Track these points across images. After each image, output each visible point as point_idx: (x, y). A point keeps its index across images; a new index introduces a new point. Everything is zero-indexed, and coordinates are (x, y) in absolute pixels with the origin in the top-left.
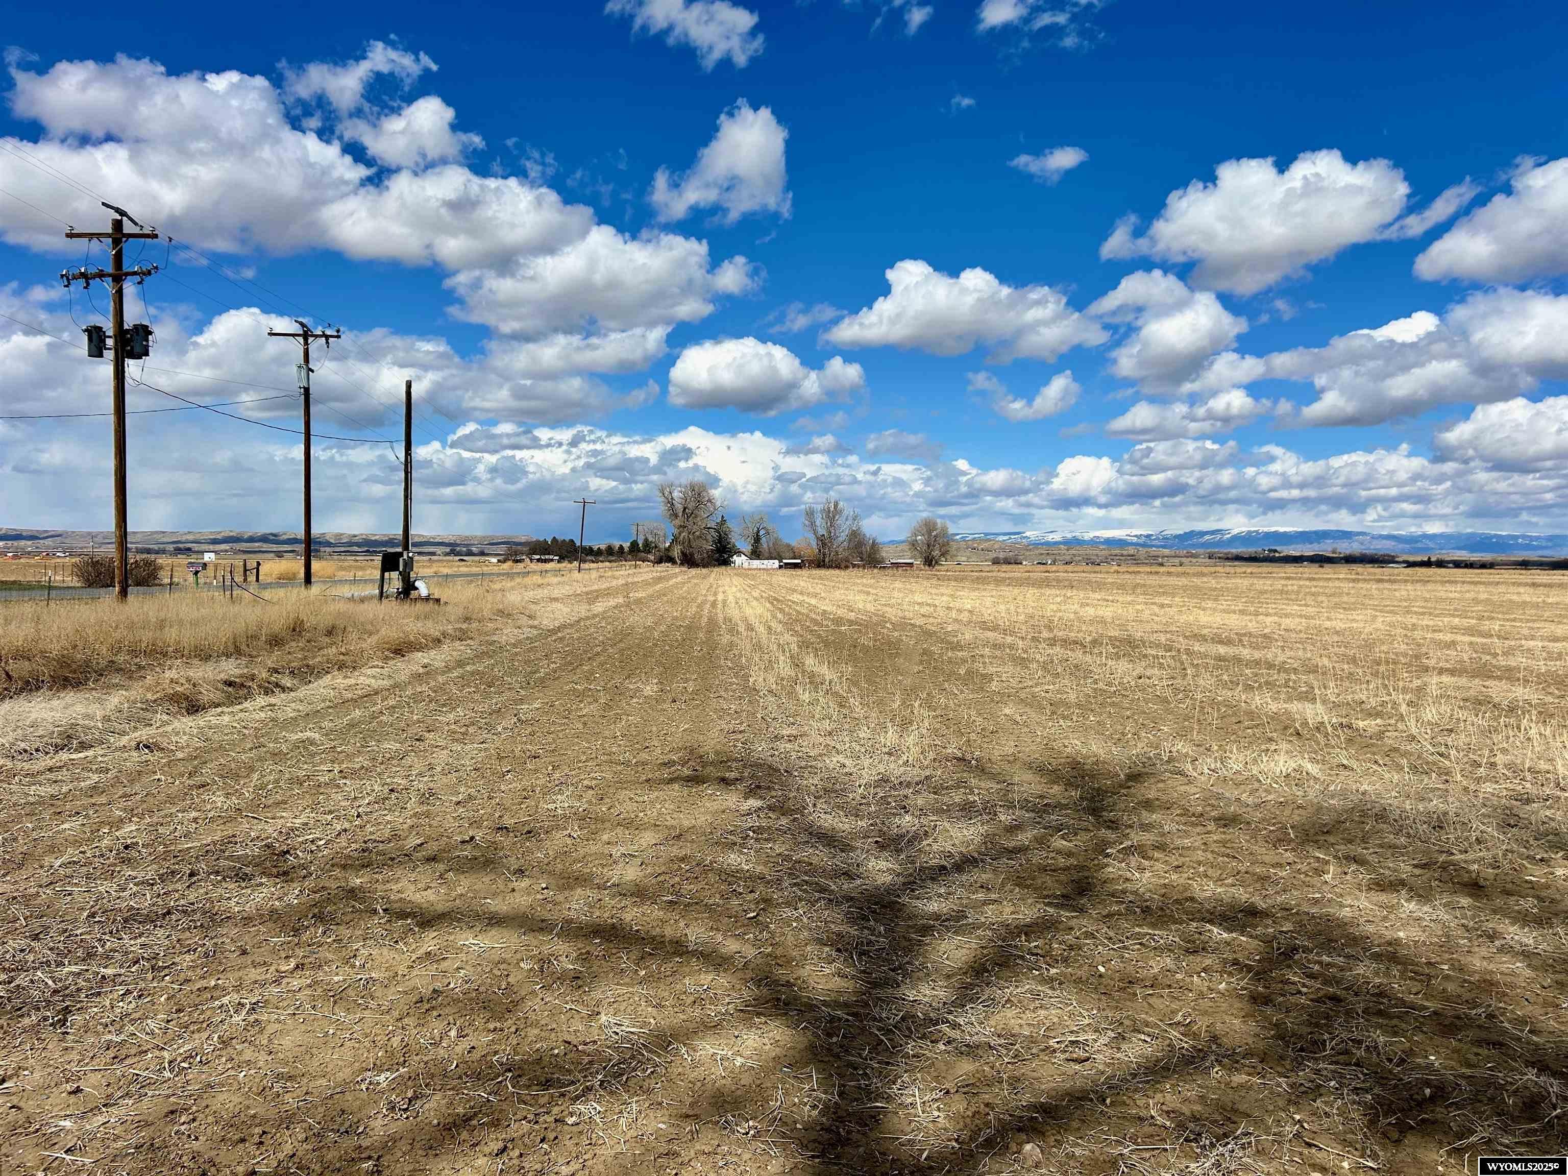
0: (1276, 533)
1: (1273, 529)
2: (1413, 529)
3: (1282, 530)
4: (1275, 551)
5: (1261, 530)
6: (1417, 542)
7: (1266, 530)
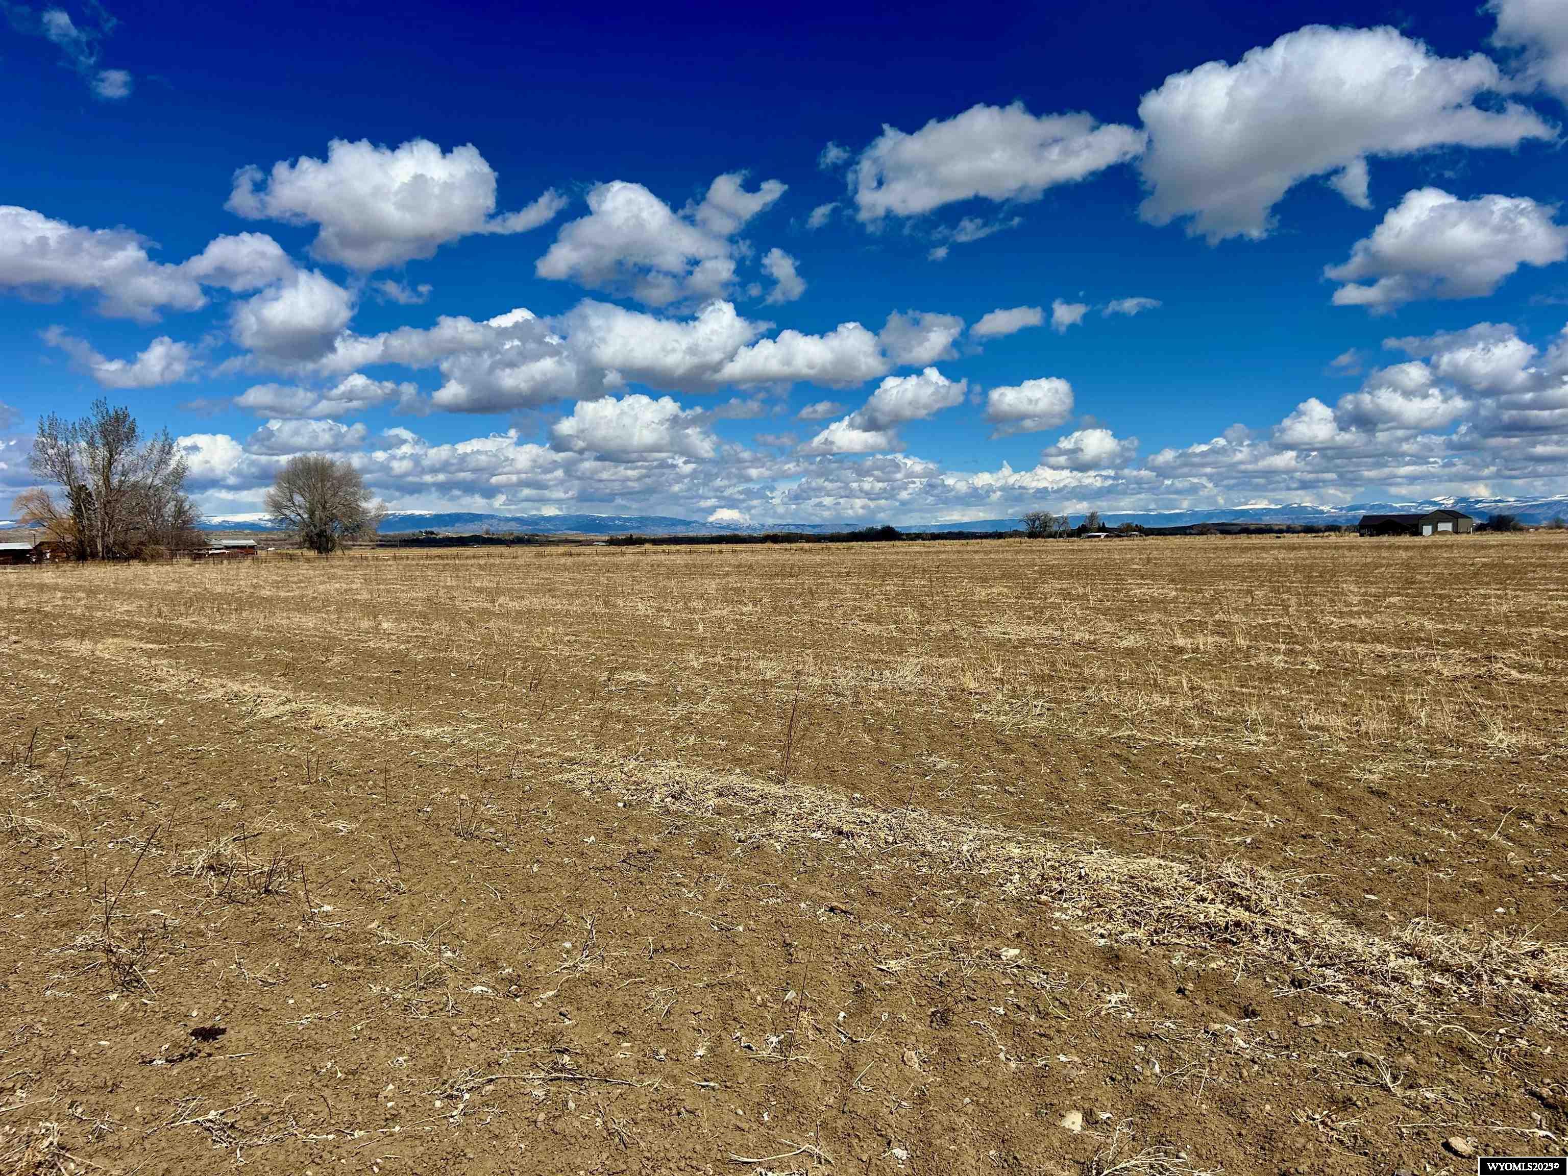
0: (412, 517)
1: (409, 512)
2: (534, 513)
3: (417, 513)
4: (432, 533)
5: (398, 512)
6: (537, 524)
7: (402, 513)
